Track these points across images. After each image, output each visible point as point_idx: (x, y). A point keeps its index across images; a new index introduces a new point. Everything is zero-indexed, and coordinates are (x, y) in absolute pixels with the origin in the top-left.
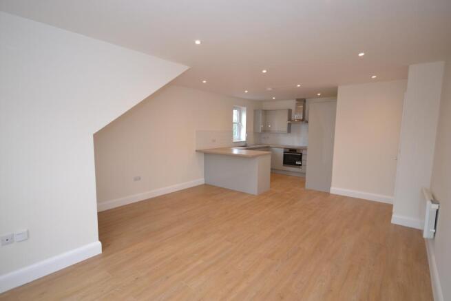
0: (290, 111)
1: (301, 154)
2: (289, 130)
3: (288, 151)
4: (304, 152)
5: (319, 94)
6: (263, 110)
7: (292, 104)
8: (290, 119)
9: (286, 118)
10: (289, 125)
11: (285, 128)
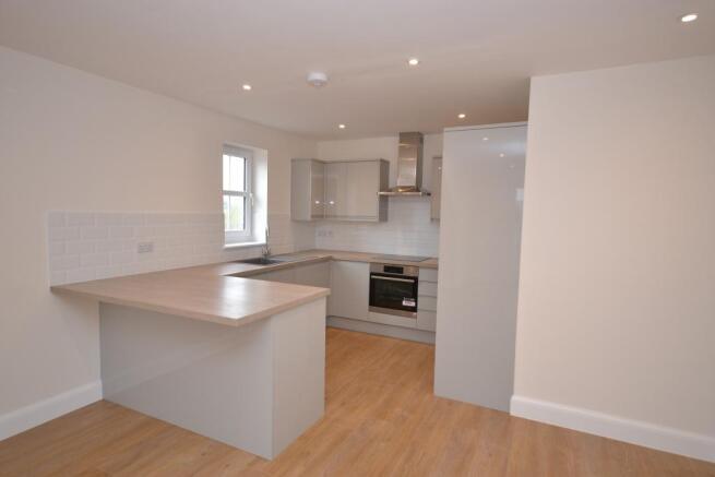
0: (384, 164)
1: (416, 279)
2: (384, 216)
3: (381, 271)
4: (423, 275)
5: (462, 116)
6: (316, 161)
7: (388, 147)
8: (384, 186)
9: (376, 183)
10: (384, 200)
11: (373, 210)
